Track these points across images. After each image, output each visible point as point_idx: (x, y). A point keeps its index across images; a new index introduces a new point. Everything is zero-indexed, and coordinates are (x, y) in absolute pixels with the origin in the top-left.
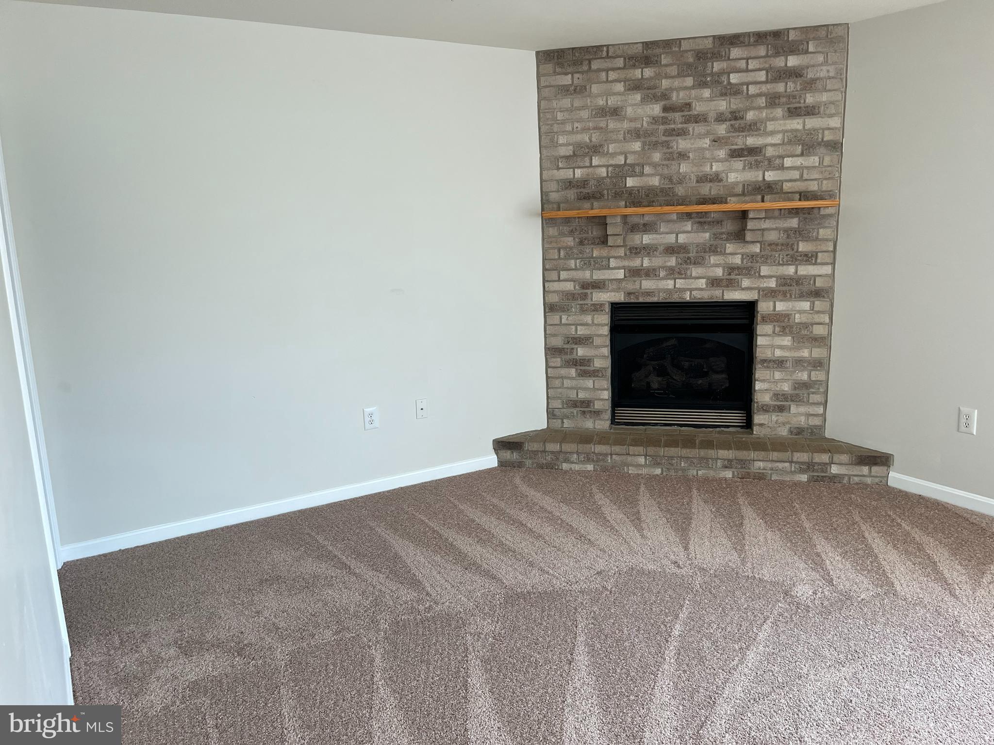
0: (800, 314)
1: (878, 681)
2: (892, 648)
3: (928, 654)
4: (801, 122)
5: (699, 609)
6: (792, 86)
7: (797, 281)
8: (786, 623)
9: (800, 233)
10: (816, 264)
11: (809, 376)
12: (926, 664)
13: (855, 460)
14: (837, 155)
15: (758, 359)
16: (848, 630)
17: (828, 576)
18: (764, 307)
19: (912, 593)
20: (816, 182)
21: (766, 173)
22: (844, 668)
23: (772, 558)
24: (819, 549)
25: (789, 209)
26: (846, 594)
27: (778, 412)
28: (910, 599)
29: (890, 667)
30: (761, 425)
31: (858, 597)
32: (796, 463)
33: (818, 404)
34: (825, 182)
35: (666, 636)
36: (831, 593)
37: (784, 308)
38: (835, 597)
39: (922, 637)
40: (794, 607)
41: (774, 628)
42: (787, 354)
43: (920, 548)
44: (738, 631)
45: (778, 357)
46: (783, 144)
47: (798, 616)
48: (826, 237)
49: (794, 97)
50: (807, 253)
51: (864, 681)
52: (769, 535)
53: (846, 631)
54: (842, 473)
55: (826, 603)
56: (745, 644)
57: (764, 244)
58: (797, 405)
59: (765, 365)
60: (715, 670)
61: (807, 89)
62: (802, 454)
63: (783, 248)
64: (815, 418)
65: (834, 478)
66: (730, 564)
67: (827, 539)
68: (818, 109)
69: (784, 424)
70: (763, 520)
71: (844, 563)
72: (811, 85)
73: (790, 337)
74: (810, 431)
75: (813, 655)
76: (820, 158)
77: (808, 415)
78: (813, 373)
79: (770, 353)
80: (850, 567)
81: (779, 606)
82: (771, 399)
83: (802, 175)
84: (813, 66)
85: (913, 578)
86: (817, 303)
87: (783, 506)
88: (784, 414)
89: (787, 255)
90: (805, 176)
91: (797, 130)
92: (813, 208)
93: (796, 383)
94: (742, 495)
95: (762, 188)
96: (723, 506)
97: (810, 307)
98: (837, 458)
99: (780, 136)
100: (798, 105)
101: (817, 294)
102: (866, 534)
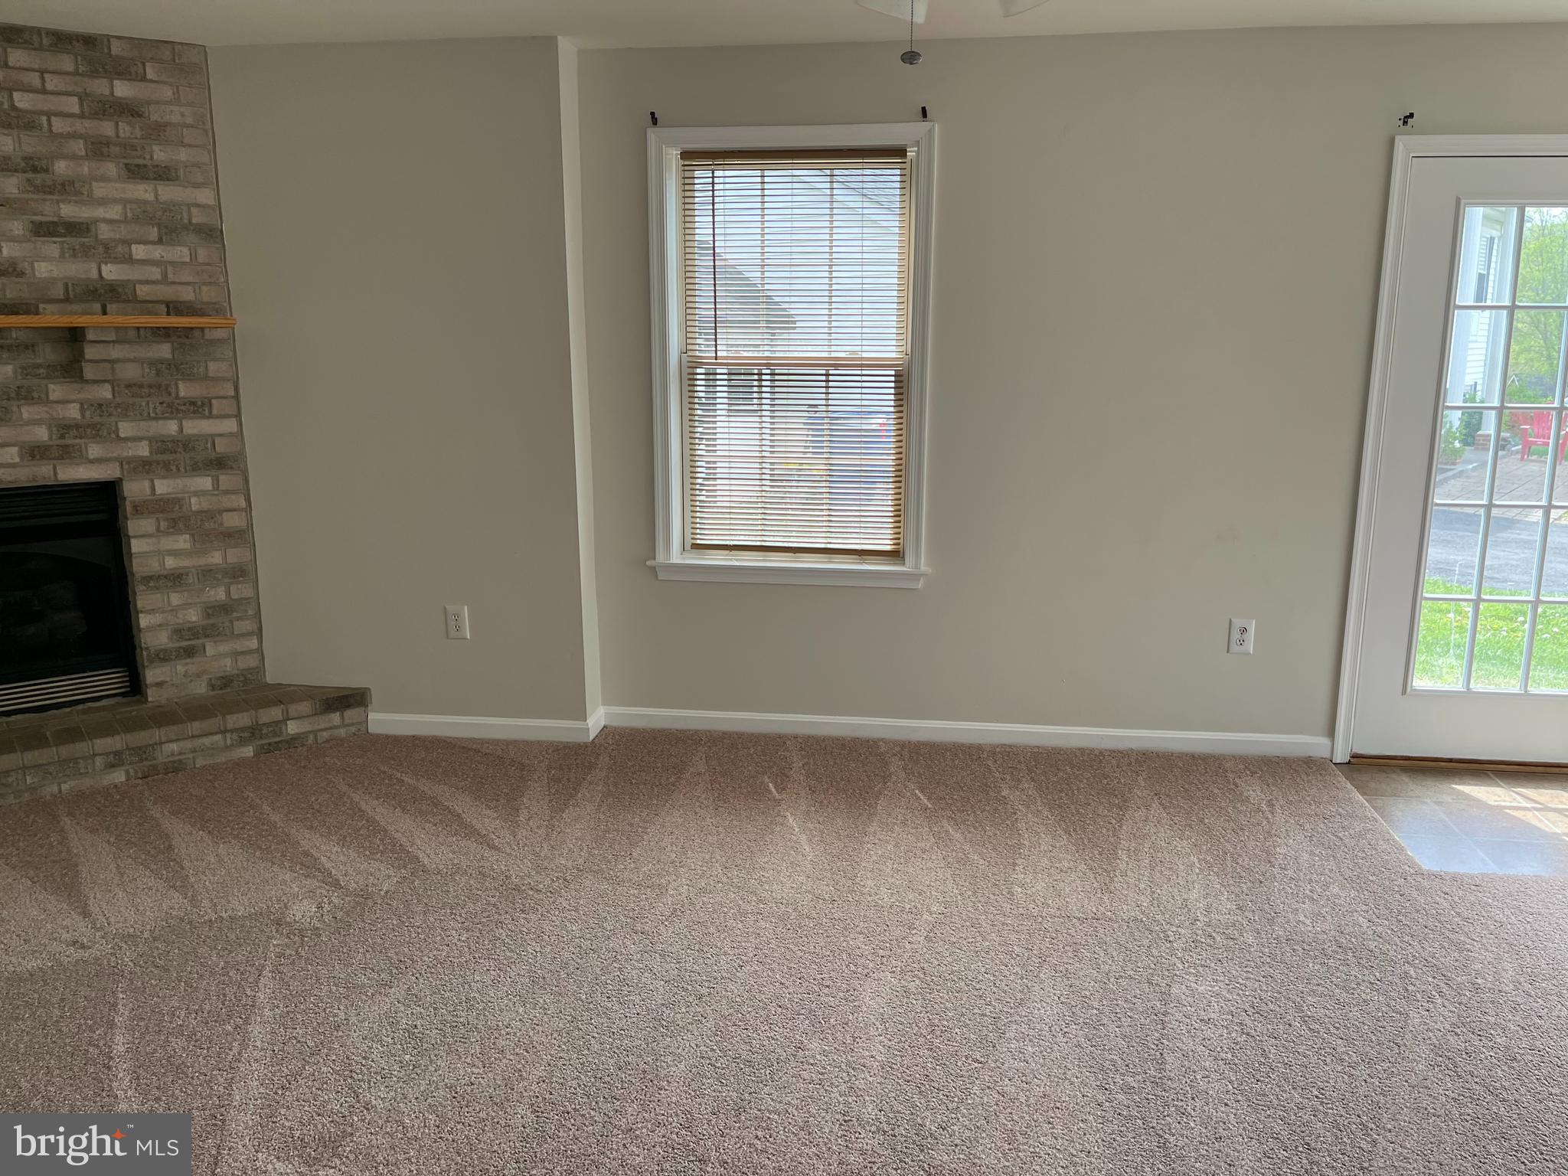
0: (198, 496)
1: (440, 987)
2: (443, 938)
3: (487, 929)
4: (151, 189)
5: (145, 998)
6: (126, 129)
7: (184, 445)
8: (293, 963)
9: (175, 368)
10: (210, 416)
11: (228, 593)
12: (490, 941)
13: (320, 707)
14: (217, 248)
15: (138, 576)
16: (381, 938)
17: (331, 877)
18: (134, 490)
19: (444, 862)
20: (190, 288)
21: (103, 267)
22: (393, 989)
23: (238, 881)
24: (305, 845)
25: (152, 328)
26: (362, 893)
27: (185, 658)
28: (445, 870)
29: (449, 963)
30: (159, 684)
31: (380, 890)
32: (232, 731)
33: (250, 634)
34: (205, 289)
35: (103, 1060)
36: (342, 899)
37: (170, 490)
38: (350, 902)
39: (474, 912)
40: (297, 938)
41: (277, 978)
42: (185, 563)
43: (435, 803)
44: (224, 1004)
45: (171, 569)
46: (125, 221)
47: (307, 948)
48: (220, 375)
49: (133, 148)
50: (193, 400)
51: (423, 994)
52: (222, 849)
53: (379, 940)
54: (303, 730)
55: (339, 915)
56: (241, 1018)
57: (119, 386)
58: (215, 642)
59: (150, 585)
60: (206, 1075)
61: (153, 137)
62: (240, 715)
63: (152, 391)
64: (248, 657)
65: (293, 741)
66: (174, 913)
67: (311, 828)
68: (176, 172)
69: (198, 675)
70: (203, 831)
71: (346, 852)
72: (158, 131)
73: (188, 536)
74: (242, 679)
75: (345, 990)
76: (190, 250)
77: (236, 655)
78: (233, 588)
79: (157, 565)
80: (356, 855)
81: (274, 945)
82: (170, 639)
83: (165, 275)
84: (158, 103)
85: (440, 843)
86: (222, 478)
87: (229, 802)
88: (196, 660)
89: (161, 403)
90: (171, 276)
91: (145, 202)
92: (192, 328)
93: (209, 608)
94: (155, 803)
95: (99, 292)
96: (126, 830)
97: (213, 485)
98: (295, 709)
99: (119, 208)
100: (140, 162)
101: (221, 464)
102: (363, 806)
